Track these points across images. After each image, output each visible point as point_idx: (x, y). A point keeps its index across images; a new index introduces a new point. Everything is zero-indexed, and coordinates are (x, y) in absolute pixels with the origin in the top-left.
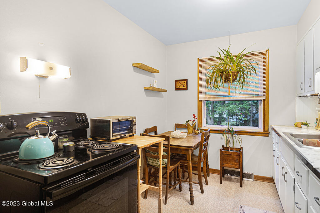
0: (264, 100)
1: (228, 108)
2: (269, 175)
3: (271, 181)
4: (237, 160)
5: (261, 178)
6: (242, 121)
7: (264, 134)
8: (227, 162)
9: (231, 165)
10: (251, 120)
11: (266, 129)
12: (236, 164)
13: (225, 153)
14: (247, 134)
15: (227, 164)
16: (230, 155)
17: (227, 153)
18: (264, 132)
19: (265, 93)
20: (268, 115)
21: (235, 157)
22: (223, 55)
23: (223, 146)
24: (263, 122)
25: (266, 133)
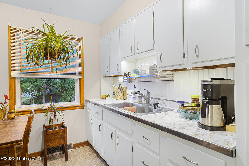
0: (80, 79)
1: (23, 85)
2: (84, 140)
3: (86, 144)
4: (63, 136)
5: (78, 145)
6: (35, 97)
7: (81, 107)
8: (52, 142)
9: (57, 143)
10: (44, 95)
11: (82, 103)
12: (61, 140)
13: (50, 133)
14: (67, 109)
15: (52, 144)
16: (54, 134)
17: (53, 133)
18: (81, 105)
19: (81, 73)
20: (83, 91)
21: (60, 134)
22: (47, 32)
23: (44, 125)
24: (80, 96)
25: (82, 106)
